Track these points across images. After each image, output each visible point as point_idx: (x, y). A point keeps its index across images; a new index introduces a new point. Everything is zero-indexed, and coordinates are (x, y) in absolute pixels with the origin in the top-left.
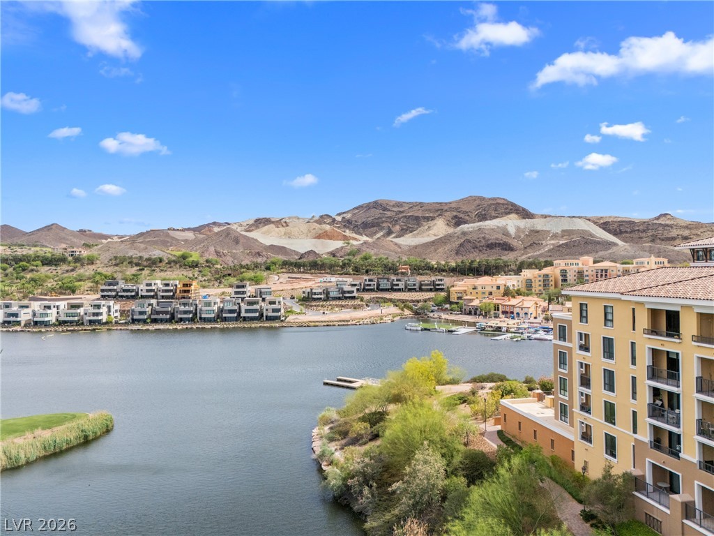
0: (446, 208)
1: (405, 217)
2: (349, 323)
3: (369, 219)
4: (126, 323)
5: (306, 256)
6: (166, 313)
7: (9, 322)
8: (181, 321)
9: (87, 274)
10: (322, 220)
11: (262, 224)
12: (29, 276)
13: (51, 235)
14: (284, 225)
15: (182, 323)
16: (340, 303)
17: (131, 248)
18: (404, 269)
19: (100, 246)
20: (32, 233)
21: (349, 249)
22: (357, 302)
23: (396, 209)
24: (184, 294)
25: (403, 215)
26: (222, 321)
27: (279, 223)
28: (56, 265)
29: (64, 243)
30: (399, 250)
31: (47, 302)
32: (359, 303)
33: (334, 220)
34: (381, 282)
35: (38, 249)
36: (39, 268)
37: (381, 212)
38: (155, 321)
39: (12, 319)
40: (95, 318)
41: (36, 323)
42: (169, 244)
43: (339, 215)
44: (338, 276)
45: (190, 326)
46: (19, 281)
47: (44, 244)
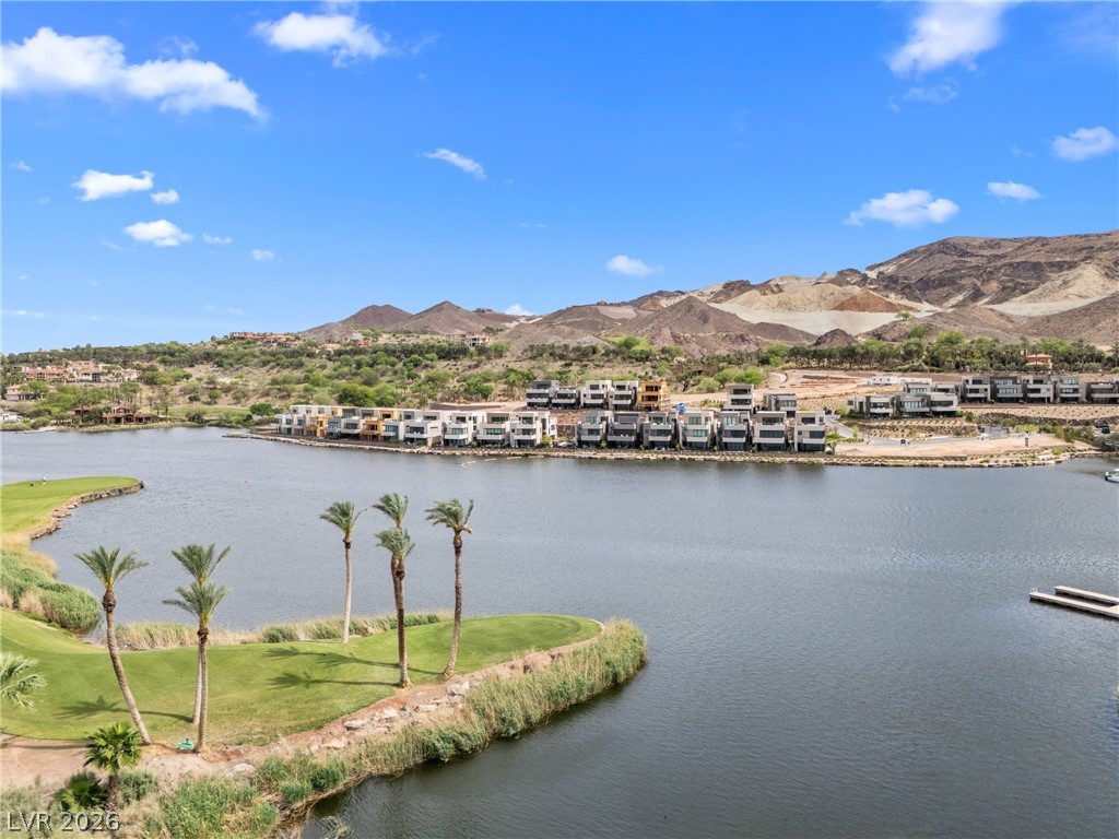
0: (1099, 244)
1: (1011, 265)
2: (966, 463)
3: (933, 273)
4: (569, 446)
5: (828, 340)
6: (630, 432)
7: (412, 440)
8: (653, 448)
9: (495, 371)
10: (841, 278)
11: (736, 291)
12: (423, 374)
13: (443, 317)
14: (775, 289)
15: (656, 449)
16: (928, 423)
17: (551, 333)
18: (1039, 359)
19: (508, 331)
20: (420, 315)
21: (908, 326)
22: (960, 423)
23: (986, 252)
24: (649, 403)
25: (1003, 261)
26: (721, 449)
27: (765, 288)
28: (454, 358)
29: (459, 328)
30: (1010, 326)
31: (458, 412)
32: (965, 424)
33: (865, 278)
34: (1000, 384)
35: (428, 336)
36: (434, 363)
37: (956, 258)
38: (613, 445)
39: (416, 435)
40: (526, 437)
41: (447, 442)
42: (600, 327)
43: (871, 268)
44: (899, 374)
45: (669, 456)
46: (411, 381)
47: (435, 329)
